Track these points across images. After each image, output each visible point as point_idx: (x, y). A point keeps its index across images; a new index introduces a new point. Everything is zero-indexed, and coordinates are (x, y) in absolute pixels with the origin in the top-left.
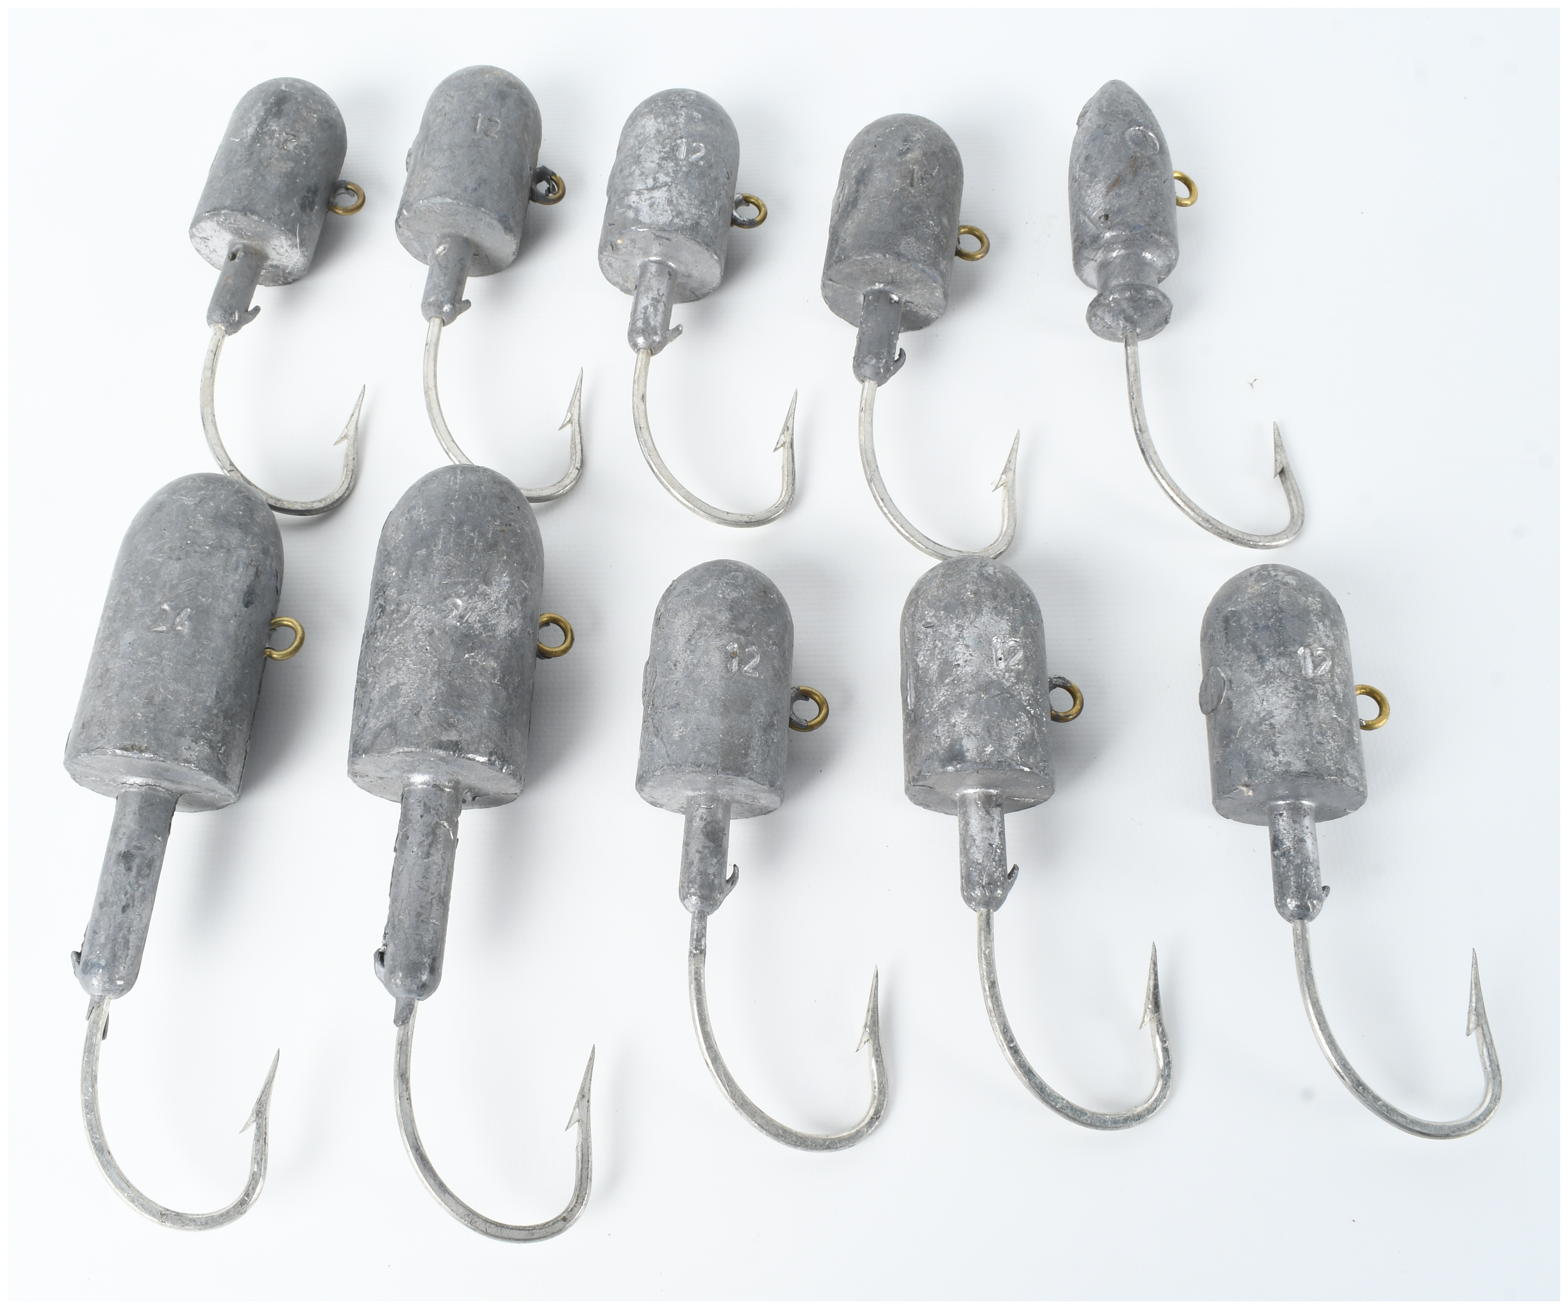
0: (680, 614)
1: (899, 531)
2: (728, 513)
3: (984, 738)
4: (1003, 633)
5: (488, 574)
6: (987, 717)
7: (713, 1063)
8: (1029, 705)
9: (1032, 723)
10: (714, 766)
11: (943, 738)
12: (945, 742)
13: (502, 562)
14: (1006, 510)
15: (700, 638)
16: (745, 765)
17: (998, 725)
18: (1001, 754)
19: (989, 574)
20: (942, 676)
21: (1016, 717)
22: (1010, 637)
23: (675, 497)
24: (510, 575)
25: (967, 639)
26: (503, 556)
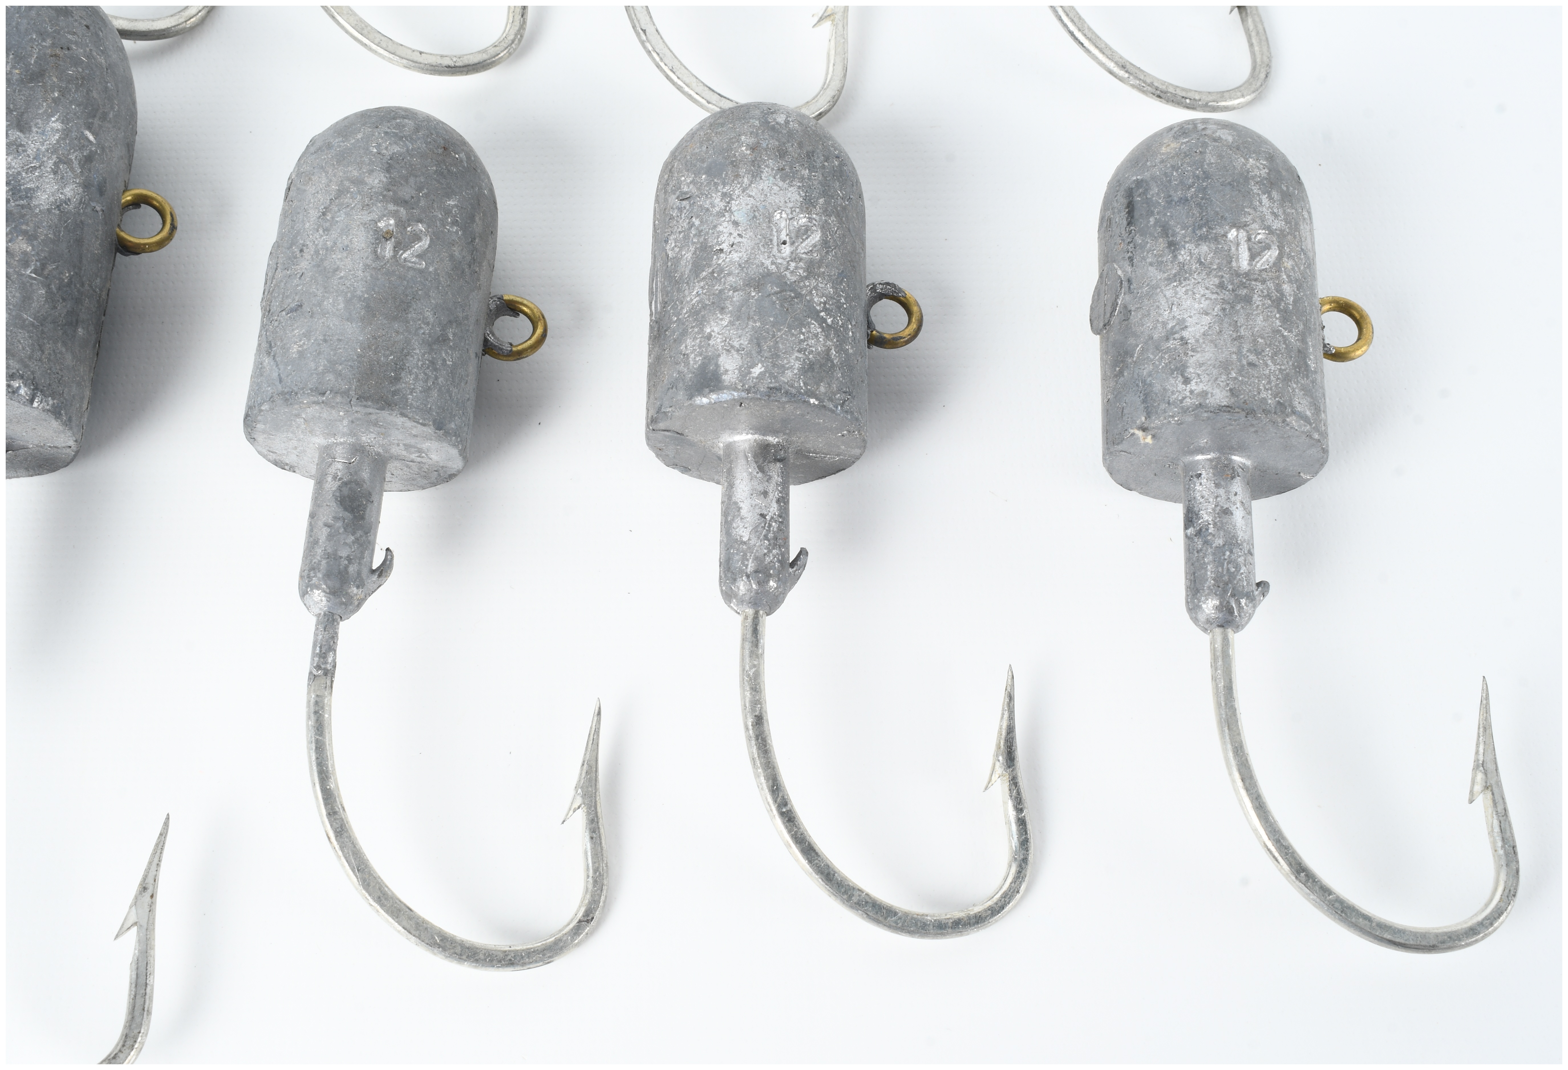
0: (315, 178)
1: (668, 77)
2: (421, 53)
3: (751, 354)
4: (790, 205)
5: (25, 116)
6: (758, 324)
7: (336, 837)
8: (825, 309)
9: (827, 337)
10: (345, 393)
11: (693, 356)
12: (695, 361)
13: (50, 101)
14: (832, 52)
15: (339, 210)
16: (395, 393)
17: (774, 336)
18: (775, 377)
19: (777, 123)
20: (697, 268)
21: (802, 325)
22: (802, 211)
23: (342, 27)
24: (65, 120)
25: (735, 214)
26: (53, 92)
